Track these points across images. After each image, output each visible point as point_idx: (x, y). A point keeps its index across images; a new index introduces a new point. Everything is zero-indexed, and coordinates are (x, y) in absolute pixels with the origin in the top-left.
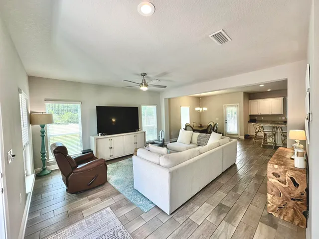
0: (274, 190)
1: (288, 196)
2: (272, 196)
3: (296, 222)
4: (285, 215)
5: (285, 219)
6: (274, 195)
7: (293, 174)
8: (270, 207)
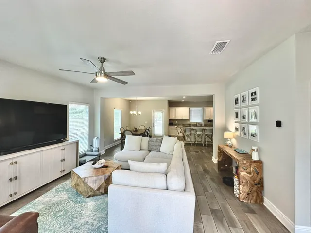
0: (244, 181)
1: (253, 183)
2: (242, 186)
3: (258, 201)
4: (251, 199)
5: (252, 202)
6: (244, 185)
7: (255, 165)
8: (241, 197)
